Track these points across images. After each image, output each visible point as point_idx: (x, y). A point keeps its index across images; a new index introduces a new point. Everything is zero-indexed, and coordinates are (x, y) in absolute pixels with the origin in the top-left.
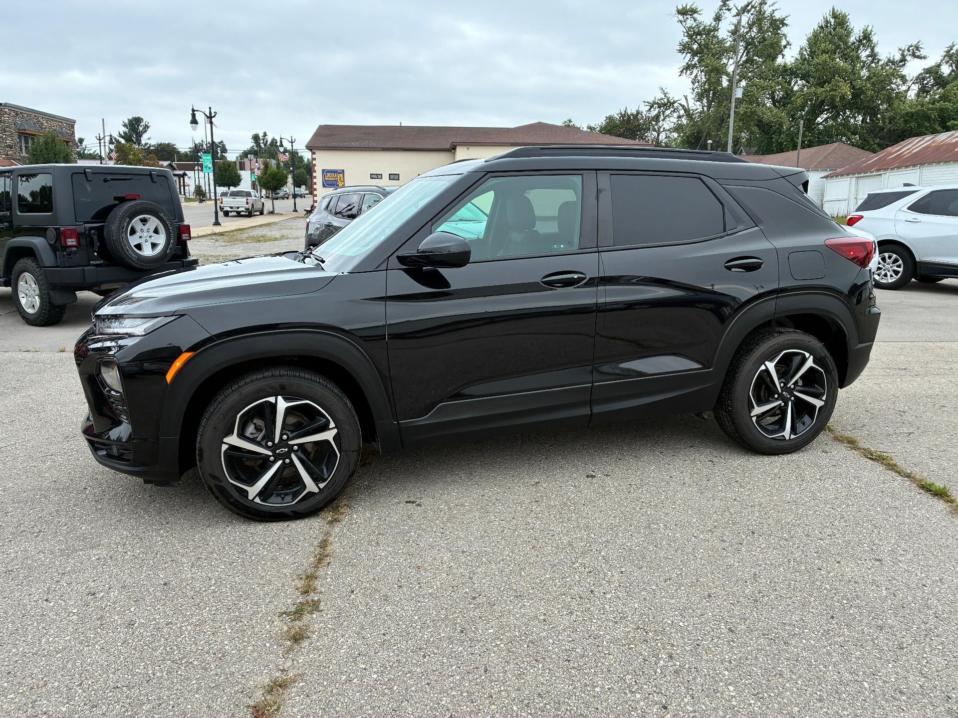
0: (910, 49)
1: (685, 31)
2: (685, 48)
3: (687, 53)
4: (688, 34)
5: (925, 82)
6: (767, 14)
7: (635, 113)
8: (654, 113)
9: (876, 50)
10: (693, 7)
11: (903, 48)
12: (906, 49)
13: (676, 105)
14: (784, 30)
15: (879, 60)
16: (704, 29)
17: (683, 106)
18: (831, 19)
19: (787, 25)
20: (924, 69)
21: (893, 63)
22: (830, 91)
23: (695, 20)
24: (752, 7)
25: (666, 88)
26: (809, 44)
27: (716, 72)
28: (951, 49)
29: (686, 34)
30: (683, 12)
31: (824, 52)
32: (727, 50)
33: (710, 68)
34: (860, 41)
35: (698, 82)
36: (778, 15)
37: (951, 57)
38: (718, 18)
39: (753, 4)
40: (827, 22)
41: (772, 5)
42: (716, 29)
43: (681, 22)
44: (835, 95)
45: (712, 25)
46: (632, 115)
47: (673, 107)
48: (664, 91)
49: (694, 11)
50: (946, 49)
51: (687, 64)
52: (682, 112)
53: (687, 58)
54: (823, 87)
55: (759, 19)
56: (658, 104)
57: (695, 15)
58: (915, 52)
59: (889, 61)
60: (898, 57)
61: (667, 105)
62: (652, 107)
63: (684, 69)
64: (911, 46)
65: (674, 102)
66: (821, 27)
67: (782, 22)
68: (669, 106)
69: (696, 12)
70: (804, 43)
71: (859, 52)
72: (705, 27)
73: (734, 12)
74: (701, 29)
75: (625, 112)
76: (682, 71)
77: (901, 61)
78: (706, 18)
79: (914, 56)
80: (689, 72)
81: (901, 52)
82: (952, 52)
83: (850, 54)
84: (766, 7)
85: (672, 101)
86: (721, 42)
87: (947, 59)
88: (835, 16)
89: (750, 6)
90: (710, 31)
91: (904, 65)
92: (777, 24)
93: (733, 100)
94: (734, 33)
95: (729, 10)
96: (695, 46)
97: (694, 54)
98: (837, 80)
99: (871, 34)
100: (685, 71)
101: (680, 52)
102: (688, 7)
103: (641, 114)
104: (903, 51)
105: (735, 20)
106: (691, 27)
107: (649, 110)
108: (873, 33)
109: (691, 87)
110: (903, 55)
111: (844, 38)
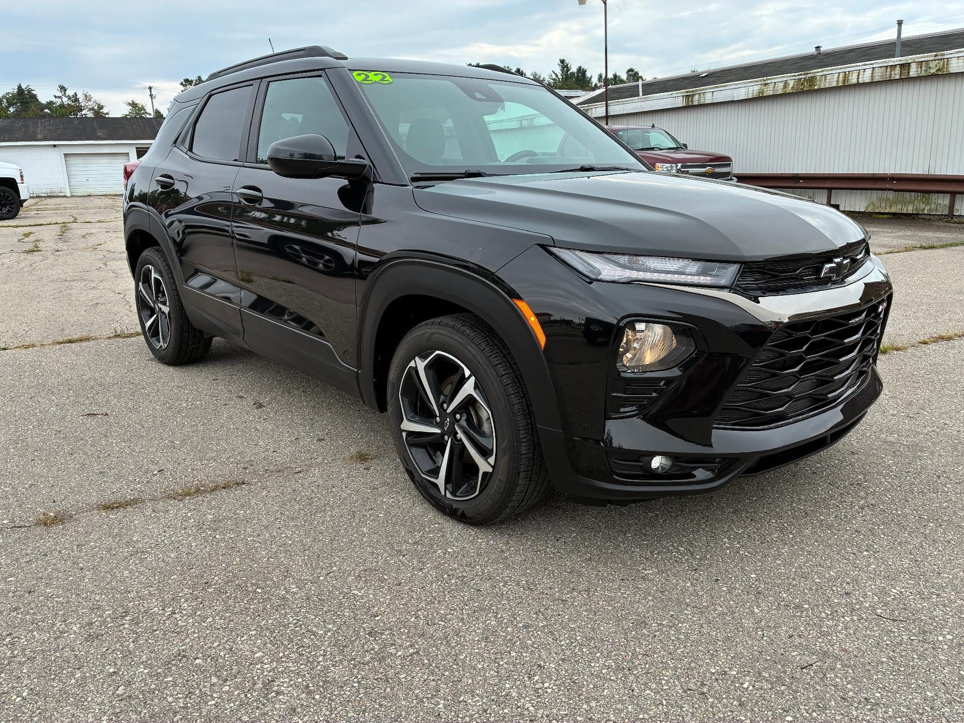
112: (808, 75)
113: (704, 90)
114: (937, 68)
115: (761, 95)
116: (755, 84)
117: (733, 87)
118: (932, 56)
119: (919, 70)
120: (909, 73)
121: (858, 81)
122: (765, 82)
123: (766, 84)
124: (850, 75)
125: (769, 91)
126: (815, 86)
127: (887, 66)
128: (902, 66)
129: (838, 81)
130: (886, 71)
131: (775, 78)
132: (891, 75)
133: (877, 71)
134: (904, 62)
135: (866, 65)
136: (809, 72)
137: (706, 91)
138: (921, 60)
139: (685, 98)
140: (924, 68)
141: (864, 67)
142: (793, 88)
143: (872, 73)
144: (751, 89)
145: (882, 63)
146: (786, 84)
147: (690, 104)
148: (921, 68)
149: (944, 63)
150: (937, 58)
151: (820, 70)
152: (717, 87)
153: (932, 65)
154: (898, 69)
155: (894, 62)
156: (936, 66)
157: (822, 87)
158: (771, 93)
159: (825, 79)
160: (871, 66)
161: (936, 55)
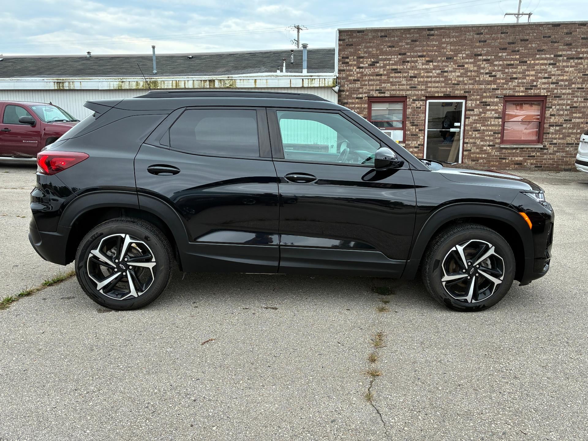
112: (152, 80)
113: (72, 80)
114: (230, 84)
115: (120, 88)
116: (114, 80)
117: (97, 80)
118: (226, 77)
119: (220, 84)
120: (214, 85)
121: (185, 87)
122: (122, 80)
123: (123, 82)
124: (180, 83)
125: (126, 86)
126: (157, 86)
127: (201, 80)
128: (210, 81)
129: (172, 85)
130: (201, 83)
131: (128, 79)
132: (204, 85)
133: (196, 82)
134: (211, 79)
135: (189, 78)
136: (152, 77)
137: (75, 81)
138: (221, 79)
139: (56, 84)
140: (222, 84)
141: (188, 79)
142: (143, 86)
143: (193, 83)
144: (112, 83)
145: (198, 78)
146: (137, 84)
147: (62, 88)
148: (221, 83)
149: (233, 82)
150: (229, 79)
151: (159, 77)
152: (83, 79)
153: (227, 82)
154: (208, 82)
155: (205, 78)
156: (229, 83)
157: (163, 87)
158: (128, 88)
159: (164, 83)
160: (192, 79)
161: (228, 77)
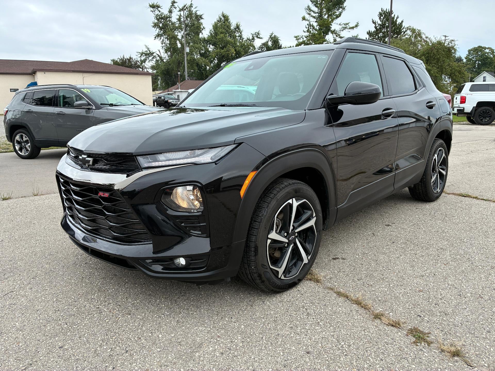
0: (256, 34)
1: (155, 16)
2: (155, 25)
3: (157, 28)
4: (157, 18)
5: (263, 49)
6: (194, 12)
7: (129, 58)
8: (143, 58)
9: (243, 33)
10: (158, 4)
11: (253, 34)
12: (254, 33)
13: (154, 54)
14: (202, 21)
15: (243, 39)
16: (164, 17)
17: (159, 56)
18: (222, 17)
19: (203, 19)
20: (262, 43)
21: (249, 40)
22: (227, 52)
23: (159, 12)
24: (187, 8)
25: (148, 46)
26: (214, 29)
27: (173, 38)
28: (272, 35)
29: (156, 18)
30: (153, 6)
31: (221, 33)
32: (177, 28)
33: (171, 36)
34: (235, 29)
35: (164, 43)
36: (198, 13)
37: (272, 38)
38: (170, 12)
39: (187, 6)
40: (221, 19)
41: (196, 8)
42: (170, 17)
43: (152, 11)
44: (228, 53)
45: (168, 15)
46: (128, 59)
47: (153, 55)
48: (147, 47)
49: (158, 7)
50: (270, 35)
51: (158, 34)
52: (158, 58)
53: (157, 31)
54: (223, 49)
55: (190, 15)
56: (145, 53)
57: (159, 9)
58: (258, 35)
59: (248, 39)
60: (251, 38)
61: (149, 54)
62: (142, 55)
63: (156, 36)
64: (256, 33)
65: (153, 53)
66: (218, 21)
67: (201, 17)
68: (151, 55)
69: (159, 7)
70: (211, 28)
71: (236, 34)
72: (165, 15)
73: (178, 9)
74: (163, 16)
75: (123, 57)
76: (155, 37)
77: (252, 40)
78: (165, 11)
79: (257, 37)
80: (159, 38)
81: (252, 35)
82: (272, 36)
83: (231, 33)
84: (192, 9)
85: (152, 52)
86: (173, 24)
87: (270, 39)
88: (224, 16)
89: (185, 7)
90: (167, 18)
91: (254, 41)
92: (199, 18)
93: (185, 53)
94: (179, 20)
95: (175, 8)
96: (161, 25)
97: (161, 29)
98: (228, 46)
99: (239, 26)
100: (157, 37)
101: (154, 27)
102: (155, 4)
103: (132, 59)
104: (253, 35)
105: (179, 13)
106: (158, 15)
107: (141, 56)
108: (240, 26)
109: (161, 46)
110: (253, 36)
111: (229, 27)
